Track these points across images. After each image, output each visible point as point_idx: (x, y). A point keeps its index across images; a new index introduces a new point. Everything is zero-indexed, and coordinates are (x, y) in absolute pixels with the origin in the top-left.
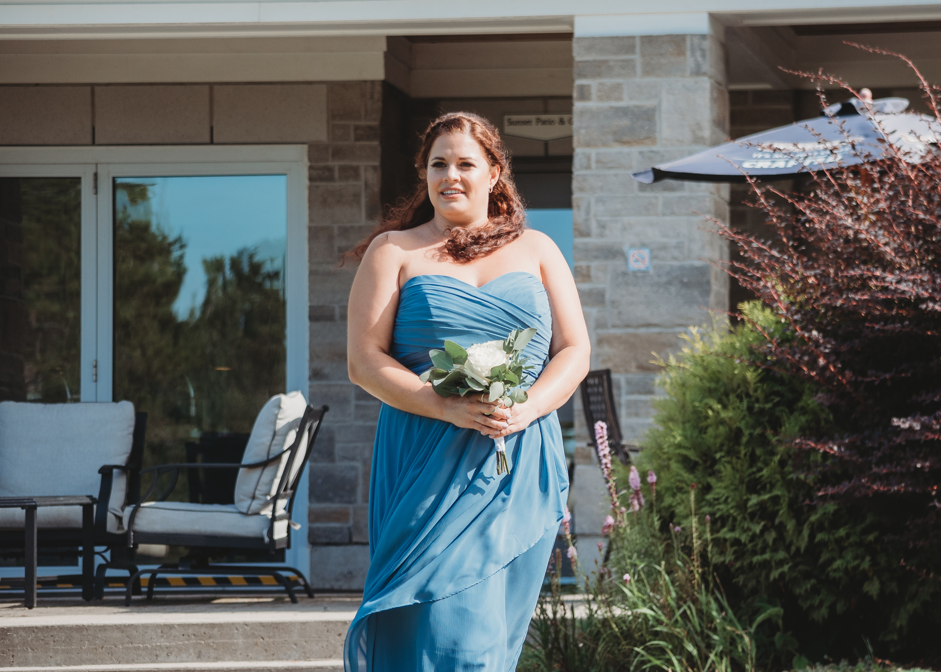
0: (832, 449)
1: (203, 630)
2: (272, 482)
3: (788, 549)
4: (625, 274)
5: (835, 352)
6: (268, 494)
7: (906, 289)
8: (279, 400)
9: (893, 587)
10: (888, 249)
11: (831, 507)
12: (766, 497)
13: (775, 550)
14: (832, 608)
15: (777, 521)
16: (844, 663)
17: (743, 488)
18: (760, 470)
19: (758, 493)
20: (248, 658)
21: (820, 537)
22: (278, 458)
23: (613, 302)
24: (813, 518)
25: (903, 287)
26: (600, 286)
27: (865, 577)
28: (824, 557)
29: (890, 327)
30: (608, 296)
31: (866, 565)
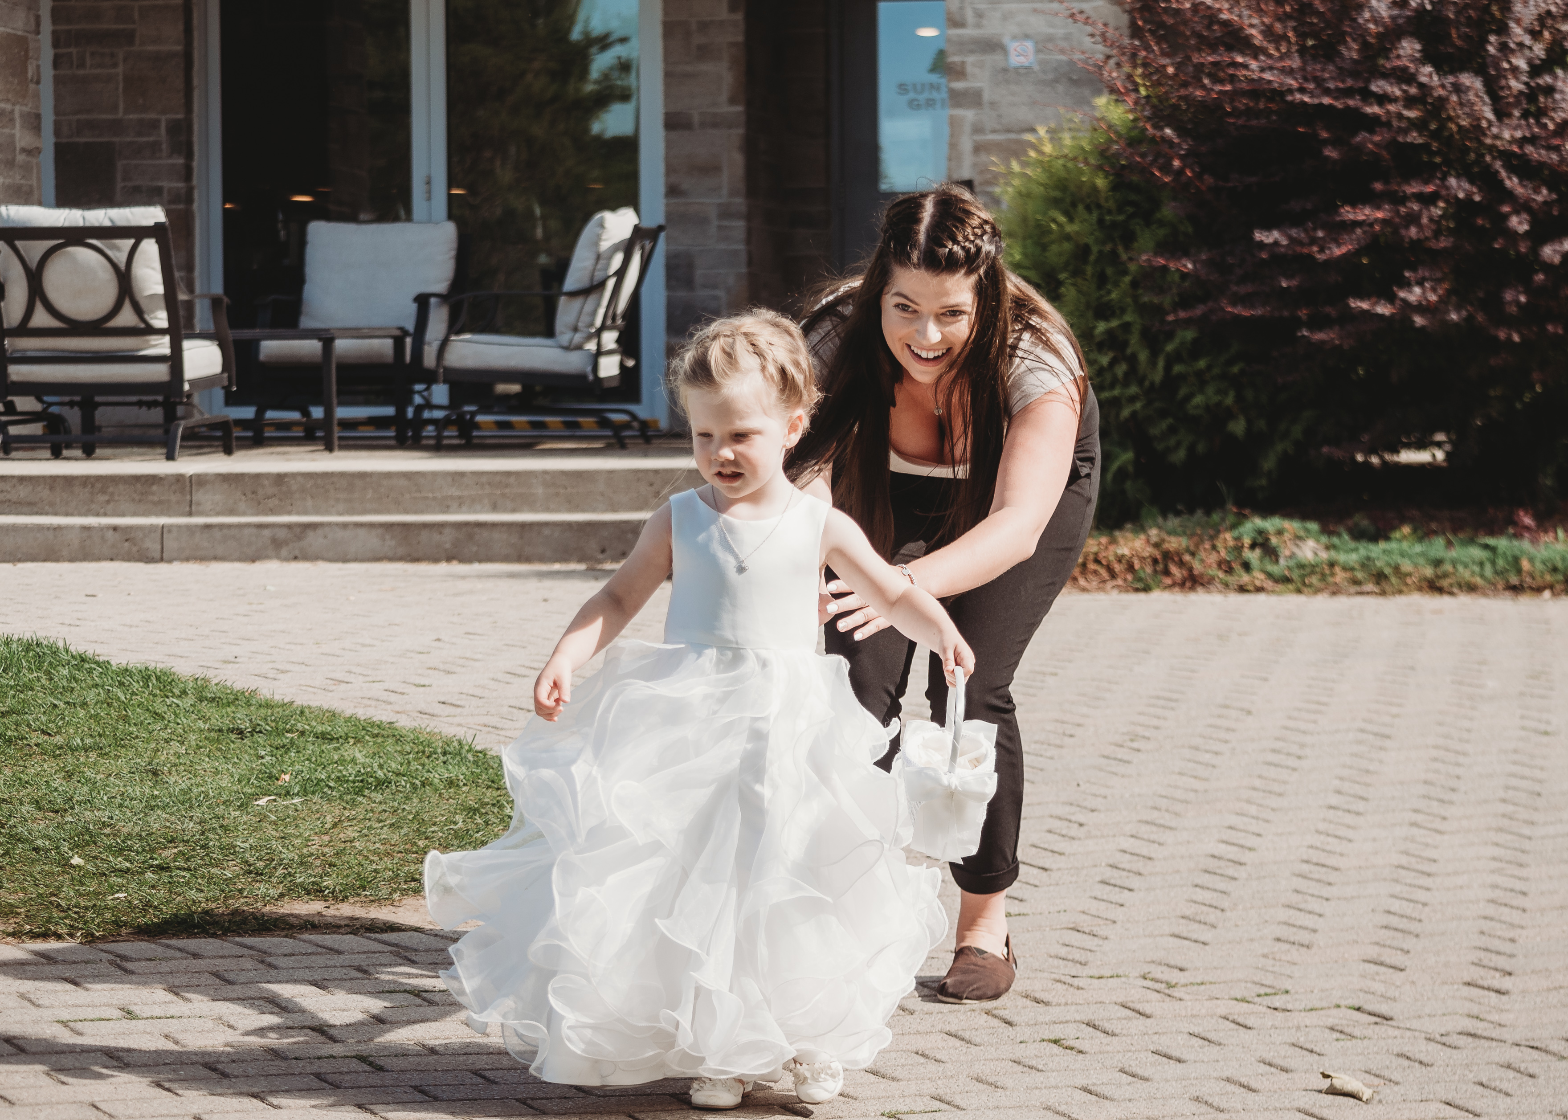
0: (1185, 266)
1: (498, 478)
2: (594, 313)
3: (1140, 382)
4: (1005, 70)
5: (1190, 153)
6: (592, 324)
7: (1271, 78)
8: (602, 219)
9: (1262, 424)
10: (1253, 32)
11: (1189, 335)
12: (1114, 323)
13: (1126, 384)
14: (1191, 449)
15: (1129, 351)
16: (1199, 513)
17: (1090, 314)
18: (1109, 292)
19: (1106, 319)
20: (548, 510)
21: (1178, 369)
22: (602, 285)
23: (992, 104)
24: (1170, 347)
25: (1267, 76)
26: (977, 85)
27: (1230, 415)
28: (1183, 392)
29: (1254, 122)
30: (986, 96)
31: (1229, 400)
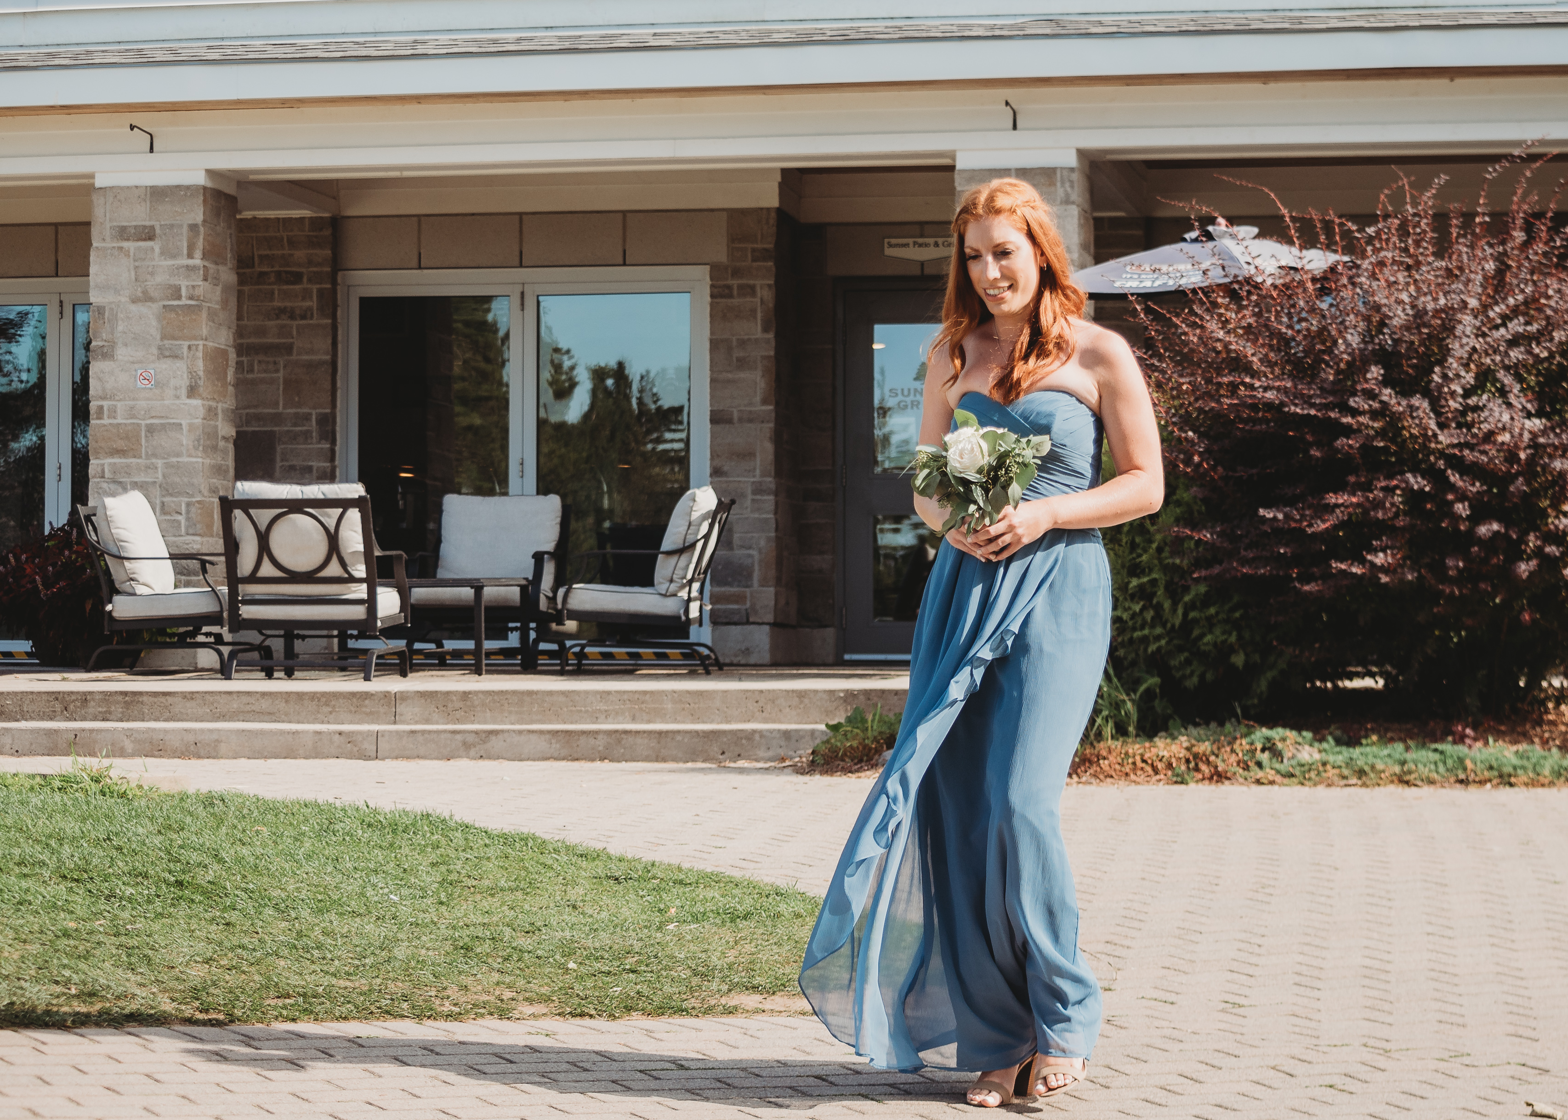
0: (1205, 536)
1: (637, 696)
2: (688, 566)
3: (1164, 625)
5: (1207, 451)
6: (685, 578)
8: (694, 495)
9: (1257, 658)
10: (1255, 359)
11: (1202, 589)
12: (1144, 579)
13: (1152, 626)
14: (1202, 677)
15: (1155, 601)
16: (1213, 725)
17: (1124, 572)
18: (1140, 555)
19: (1138, 577)
20: (676, 721)
21: (1192, 615)
22: (693, 545)
24: (1187, 598)
27: (1232, 650)
28: (1196, 632)
29: (1258, 427)
31: (1233, 638)
